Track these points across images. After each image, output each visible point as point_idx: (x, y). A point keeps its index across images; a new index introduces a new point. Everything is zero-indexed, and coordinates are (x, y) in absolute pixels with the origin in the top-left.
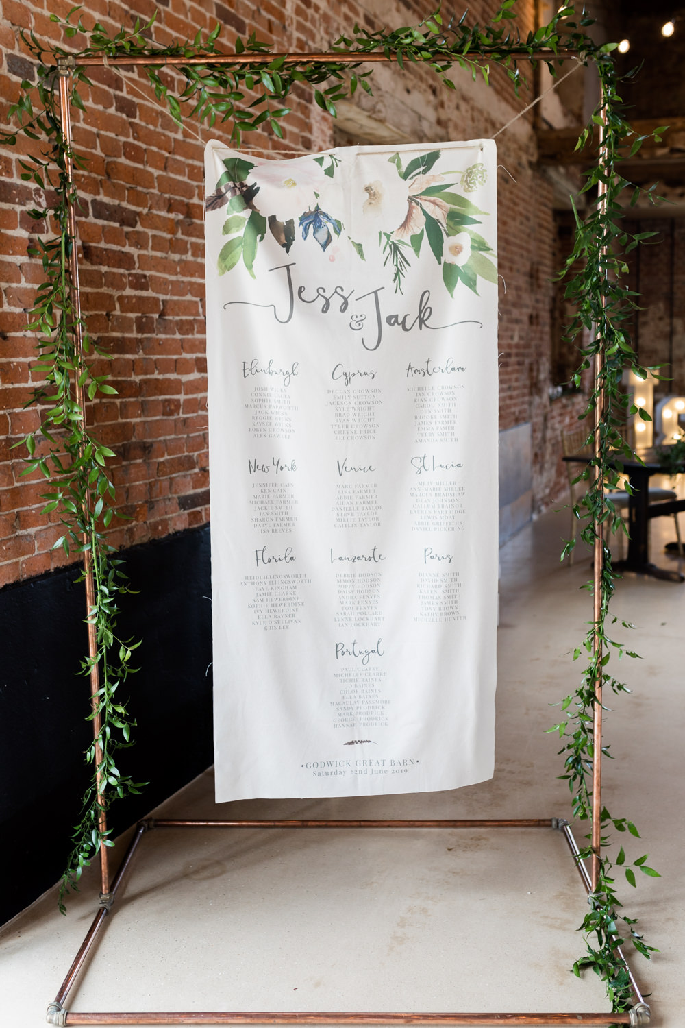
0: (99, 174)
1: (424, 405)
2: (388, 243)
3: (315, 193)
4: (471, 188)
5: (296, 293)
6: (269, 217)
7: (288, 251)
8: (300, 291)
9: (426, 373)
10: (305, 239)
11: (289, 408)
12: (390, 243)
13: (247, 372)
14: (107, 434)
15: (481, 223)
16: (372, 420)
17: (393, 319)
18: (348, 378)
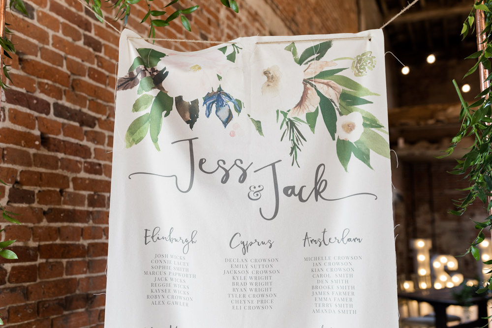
0: (63, 85)
1: (321, 275)
2: (284, 120)
3: (218, 75)
4: (361, 73)
5: (197, 164)
6: (176, 98)
7: (191, 127)
8: (201, 162)
9: (323, 243)
10: (208, 116)
11: (187, 276)
12: (287, 120)
13: (149, 239)
14: (50, 288)
15: (372, 103)
16: (269, 290)
17: (290, 190)
18: (245, 247)
